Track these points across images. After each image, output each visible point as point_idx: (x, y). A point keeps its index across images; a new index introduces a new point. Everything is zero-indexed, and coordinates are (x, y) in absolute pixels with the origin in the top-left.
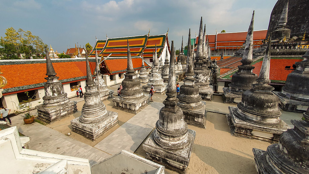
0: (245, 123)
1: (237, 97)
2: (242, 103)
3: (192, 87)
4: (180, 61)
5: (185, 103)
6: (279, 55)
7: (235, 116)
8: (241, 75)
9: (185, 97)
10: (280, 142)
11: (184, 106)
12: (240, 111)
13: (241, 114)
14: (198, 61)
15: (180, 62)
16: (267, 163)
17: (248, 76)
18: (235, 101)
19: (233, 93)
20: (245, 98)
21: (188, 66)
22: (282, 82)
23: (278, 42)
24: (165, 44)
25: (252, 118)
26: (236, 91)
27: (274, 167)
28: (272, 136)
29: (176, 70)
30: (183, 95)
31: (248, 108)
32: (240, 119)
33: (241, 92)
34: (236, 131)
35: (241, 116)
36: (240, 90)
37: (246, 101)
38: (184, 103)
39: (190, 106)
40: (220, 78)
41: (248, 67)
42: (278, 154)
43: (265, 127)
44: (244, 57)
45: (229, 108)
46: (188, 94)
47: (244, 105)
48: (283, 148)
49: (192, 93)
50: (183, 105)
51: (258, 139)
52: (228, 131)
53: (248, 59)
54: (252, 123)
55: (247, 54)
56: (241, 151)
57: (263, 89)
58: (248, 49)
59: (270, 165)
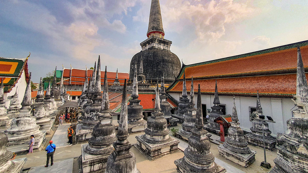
0: (156, 145)
1: (134, 127)
2: (149, 129)
3: (110, 125)
4: (53, 96)
5: (104, 146)
6: (143, 91)
7: (147, 142)
8: (134, 107)
9: (104, 139)
10: (191, 146)
11: (104, 151)
12: (148, 137)
13: (151, 139)
14: (97, 97)
15: (53, 98)
16: (189, 165)
17: (138, 107)
18: (133, 130)
19: (131, 124)
20: (151, 125)
21: (106, 102)
22: (151, 109)
23: (141, 83)
24: (22, 72)
25: (158, 139)
26: (132, 122)
27: (194, 165)
28: (169, 148)
29: (50, 109)
30: (101, 137)
31: (155, 132)
32: (151, 143)
33: (135, 121)
34: (152, 156)
35: (151, 140)
36: (134, 120)
37: (152, 127)
38: (103, 148)
39: (110, 148)
40: (114, 112)
41: (137, 100)
42: (193, 154)
43: (167, 143)
44: (133, 93)
45: (137, 137)
46: (107, 135)
47: (151, 130)
48: (194, 149)
49: (111, 133)
50: (102, 150)
51: (164, 155)
52: (145, 159)
53: (136, 94)
54: (160, 143)
55: (135, 91)
56: (164, 170)
57: (159, 116)
58: (135, 87)
59: (192, 165)
